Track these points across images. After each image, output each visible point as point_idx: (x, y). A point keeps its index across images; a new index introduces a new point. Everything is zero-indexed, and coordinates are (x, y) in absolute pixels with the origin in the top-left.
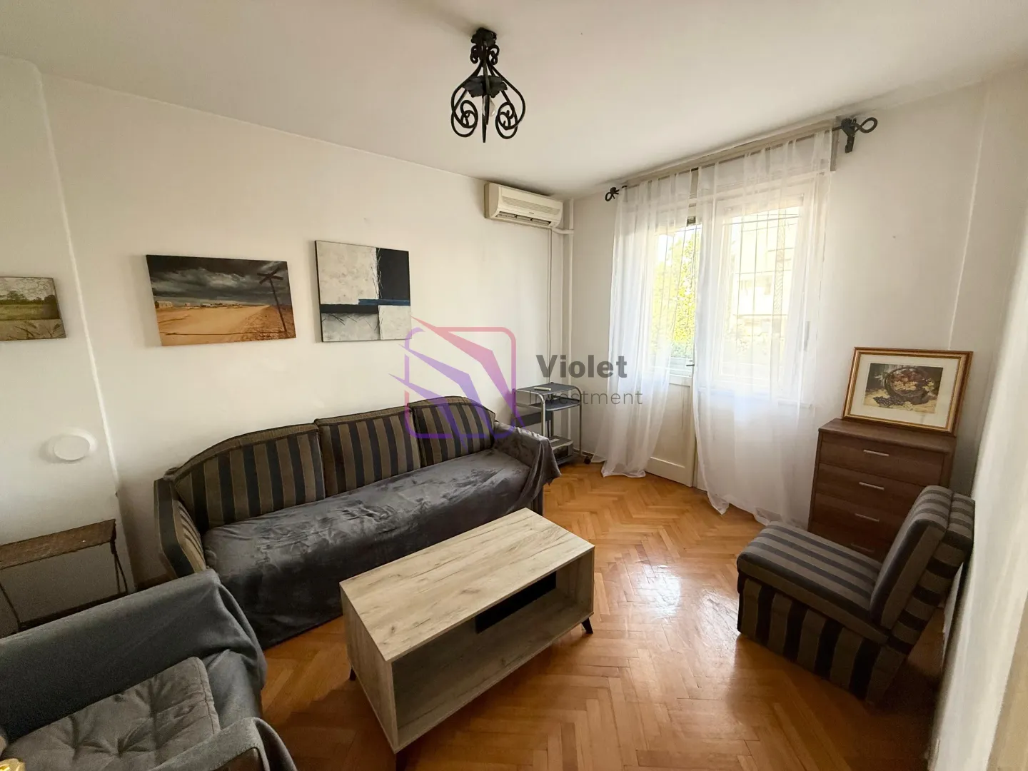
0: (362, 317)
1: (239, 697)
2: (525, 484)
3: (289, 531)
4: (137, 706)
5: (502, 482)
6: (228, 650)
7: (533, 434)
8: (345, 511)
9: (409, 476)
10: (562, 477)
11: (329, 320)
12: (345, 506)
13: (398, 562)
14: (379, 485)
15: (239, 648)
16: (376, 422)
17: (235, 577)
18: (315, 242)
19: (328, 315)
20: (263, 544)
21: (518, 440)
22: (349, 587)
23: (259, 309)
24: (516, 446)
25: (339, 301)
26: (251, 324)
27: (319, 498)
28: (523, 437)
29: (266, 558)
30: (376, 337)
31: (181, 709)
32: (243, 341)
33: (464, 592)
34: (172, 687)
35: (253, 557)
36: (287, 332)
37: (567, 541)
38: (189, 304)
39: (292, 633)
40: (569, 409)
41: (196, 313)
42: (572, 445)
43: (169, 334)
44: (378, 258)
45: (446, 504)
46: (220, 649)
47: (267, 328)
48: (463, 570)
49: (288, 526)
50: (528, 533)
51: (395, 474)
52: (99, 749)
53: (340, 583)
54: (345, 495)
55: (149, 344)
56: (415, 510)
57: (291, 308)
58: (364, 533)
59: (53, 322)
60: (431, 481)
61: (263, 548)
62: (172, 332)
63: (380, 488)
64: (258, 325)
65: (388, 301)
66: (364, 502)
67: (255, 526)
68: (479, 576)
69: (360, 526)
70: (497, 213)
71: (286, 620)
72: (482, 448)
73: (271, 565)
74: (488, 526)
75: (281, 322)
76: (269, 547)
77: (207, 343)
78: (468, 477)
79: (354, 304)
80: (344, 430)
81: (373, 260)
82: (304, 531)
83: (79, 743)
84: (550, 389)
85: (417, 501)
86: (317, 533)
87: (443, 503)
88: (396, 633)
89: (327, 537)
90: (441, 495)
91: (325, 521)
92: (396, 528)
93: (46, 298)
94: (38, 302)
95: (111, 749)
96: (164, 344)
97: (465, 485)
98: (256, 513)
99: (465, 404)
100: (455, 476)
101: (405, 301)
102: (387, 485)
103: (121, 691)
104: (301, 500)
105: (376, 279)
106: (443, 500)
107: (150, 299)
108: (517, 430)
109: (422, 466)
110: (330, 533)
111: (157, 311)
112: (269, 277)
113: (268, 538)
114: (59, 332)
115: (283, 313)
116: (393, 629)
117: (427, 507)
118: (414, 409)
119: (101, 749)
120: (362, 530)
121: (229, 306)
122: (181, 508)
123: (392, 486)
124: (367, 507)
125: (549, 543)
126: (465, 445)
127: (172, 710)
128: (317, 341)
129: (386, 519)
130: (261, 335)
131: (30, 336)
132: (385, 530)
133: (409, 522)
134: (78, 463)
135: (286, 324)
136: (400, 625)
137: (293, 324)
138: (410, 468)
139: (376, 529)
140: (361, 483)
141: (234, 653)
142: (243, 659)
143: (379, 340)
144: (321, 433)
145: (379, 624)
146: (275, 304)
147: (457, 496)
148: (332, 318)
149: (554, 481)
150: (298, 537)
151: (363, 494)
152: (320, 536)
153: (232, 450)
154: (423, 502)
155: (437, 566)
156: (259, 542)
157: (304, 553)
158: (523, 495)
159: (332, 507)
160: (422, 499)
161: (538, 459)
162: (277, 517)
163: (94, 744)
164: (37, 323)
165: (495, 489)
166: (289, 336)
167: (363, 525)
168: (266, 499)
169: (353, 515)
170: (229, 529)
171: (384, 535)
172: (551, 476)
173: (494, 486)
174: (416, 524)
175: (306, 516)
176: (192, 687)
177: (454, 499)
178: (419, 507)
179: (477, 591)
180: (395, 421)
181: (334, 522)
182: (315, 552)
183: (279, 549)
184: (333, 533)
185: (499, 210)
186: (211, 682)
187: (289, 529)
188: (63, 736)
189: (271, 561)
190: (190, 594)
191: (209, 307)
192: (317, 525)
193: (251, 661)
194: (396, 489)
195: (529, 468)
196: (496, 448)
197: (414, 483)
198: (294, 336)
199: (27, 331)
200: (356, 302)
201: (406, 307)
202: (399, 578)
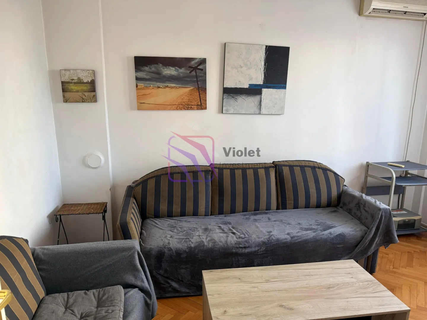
0: (250, 97)
1: (135, 316)
2: (361, 241)
3: (185, 231)
4: (92, 300)
5: (340, 235)
6: (137, 289)
7: (375, 202)
8: (219, 227)
9: (266, 213)
10: (399, 244)
11: (228, 98)
12: (221, 224)
13: (241, 269)
14: (245, 215)
15: (142, 290)
16: (248, 171)
17: (151, 250)
18: (225, 43)
19: (227, 95)
20: (169, 234)
21: (360, 204)
22: (207, 275)
23: (187, 90)
24: (359, 208)
25: (236, 85)
26: (182, 99)
27: (206, 215)
28: (366, 202)
29: (169, 243)
30: (258, 112)
31: (108, 310)
32: (177, 109)
33: (282, 306)
34: (108, 297)
35: (162, 240)
36: (202, 106)
37: (383, 297)
38: (151, 86)
39: (177, 295)
40: (424, 187)
41: (155, 91)
42: (420, 220)
43: (141, 103)
44: (266, 53)
45: (288, 240)
46: (133, 287)
47: (191, 102)
48: (286, 290)
49: (186, 227)
50: (347, 279)
51: (257, 209)
52: (73, 313)
53: (203, 271)
54: (221, 216)
55: (132, 109)
56: (264, 238)
57: (205, 89)
58: (227, 244)
59: (93, 94)
60: (282, 221)
61: (169, 236)
62: (142, 102)
63: (245, 217)
64: (186, 99)
65: (270, 85)
66: (233, 224)
67: (169, 223)
68: (296, 299)
69: (225, 239)
70: (371, 9)
71: (175, 285)
72: (329, 205)
73: (170, 248)
74: (317, 265)
75: (199, 99)
76: (171, 237)
77: (159, 109)
78: (311, 225)
79: (245, 87)
80: (227, 173)
81: (262, 55)
82: (193, 233)
83: (67, 307)
84: (403, 166)
85: (268, 232)
86: (200, 236)
87: (286, 239)
88: (226, 314)
89: (204, 240)
90: (286, 233)
91: (206, 230)
92: (249, 247)
93: (91, 81)
94: (87, 83)
95: (78, 315)
96: (139, 109)
97: (307, 230)
98: (170, 215)
99: (319, 168)
100: (300, 222)
101: (282, 85)
102: (250, 216)
103: (88, 290)
104: (195, 214)
105: (262, 69)
106: (288, 237)
107: (134, 82)
108: (362, 195)
109: (278, 208)
110: (206, 238)
111: (137, 89)
112: (195, 69)
113: (173, 232)
114: (94, 99)
115: (201, 93)
116: (225, 311)
117: (274, 238)
118: (277, 166)
119: (74, 314)
120: (226, 242)
121: (172, 88)
122: (134, 203)
123: (253, 217)
124: (233, 228)
125: (365, 293)
126: (313, 200)
127: (105, 309)
128: (219, 113)
129: (243, 238)
130: (187, 107)
131: (83, 101)
132: (241, 246)
133: (260, 245)
134: (95, 170)
135: (202, 100)
136: (231, 311)
137: (206, 100)
138: (268, 208)
139: (236, 244)
140: (233, 211)
141: (140, 292)
142: (144, 297)
143: (260, 114)
144: (213, 173)
145: (218, 306)
146: (197, 87)
147: (298, 236)
148: (230, 97)
149: (391, 246)
150: (188, 235)
151: (232, 218)
152: (200, 238)
153: (163, 174)
154: (271, 234)
155: (267, 281)
156: (167, 232)
157: (189, 246)
158: (357, 250)
159: (213, 222)
160: (271, 232)
161: (377, 224)
162: (181, 220)
163: (72, 311)
164: (86, 94)
165: (333, 239)
166: (203, 108)
167: (227, 239)
168: (176, 208)
169: (223, 230)
170: (155, 221)
171: (240, 249)
172: (388, 240)
173: (332, 236)
174: (263, 248)
175: (197, 224)
176: (116, 301)
177: (296, 238)
178: (267, 237)
179: (291, 309)
180: (262, 172)
181: (211, 232)
182: (195, 248)
183: (176, 240)
184: (209, 238)
185: (372, 7)
186: (125, 303)
187: (185, 229)
188: (63, 301)
189: (171, 246)
190: (124, 250)
191: (161, 88)
192: (201, 231)
193: (148, 300)
194: (255, 220)
195: (366, 229)
196: (341, 207)
197: (269, 219)
198: (205, 108)
199: (82, 98)
200: (246, 86)
201: (283, 90)
202: (239, 281)
